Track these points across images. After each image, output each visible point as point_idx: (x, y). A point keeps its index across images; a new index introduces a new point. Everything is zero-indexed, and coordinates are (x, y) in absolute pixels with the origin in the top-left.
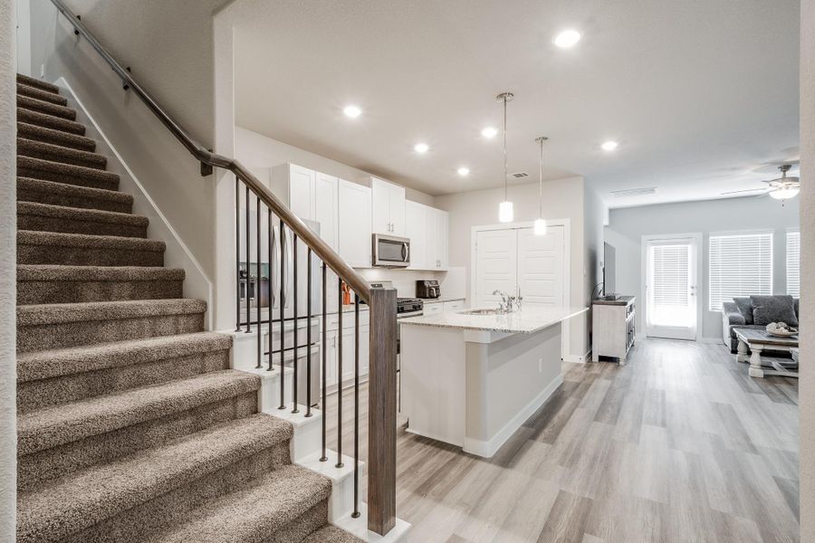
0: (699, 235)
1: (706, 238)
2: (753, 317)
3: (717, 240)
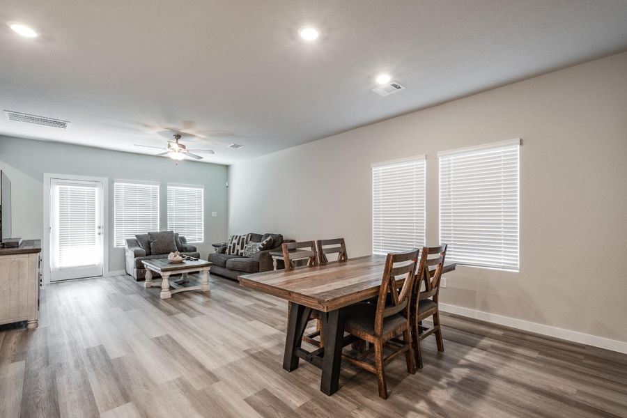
0: (105, 180)
1: (111, 183)
2: (150, 249)
3: (120, 186)
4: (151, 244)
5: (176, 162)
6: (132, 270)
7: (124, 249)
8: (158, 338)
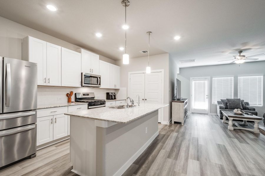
0: (209, 77)
1: (211, 78)
2: (227, 106)
3: (215, 79)
4: (228, 104)
5: (240, 65)
6: (219, 115)
7: (216, 105)
8: (219, 144)
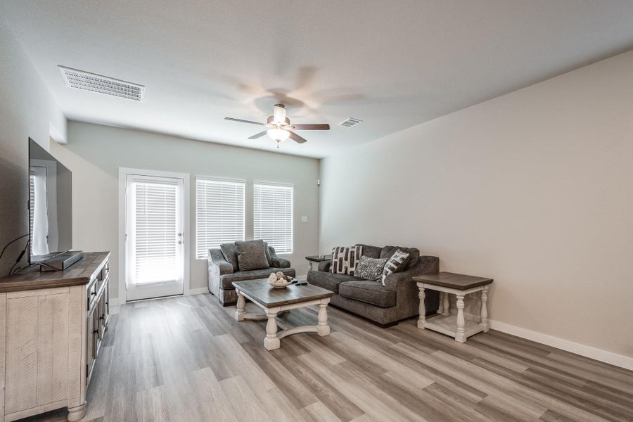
0: (186, 176)
1: (193, 180)
2: (237, 262)
3: (203, 183)
4: (239, 257)
7: (207, 262)
